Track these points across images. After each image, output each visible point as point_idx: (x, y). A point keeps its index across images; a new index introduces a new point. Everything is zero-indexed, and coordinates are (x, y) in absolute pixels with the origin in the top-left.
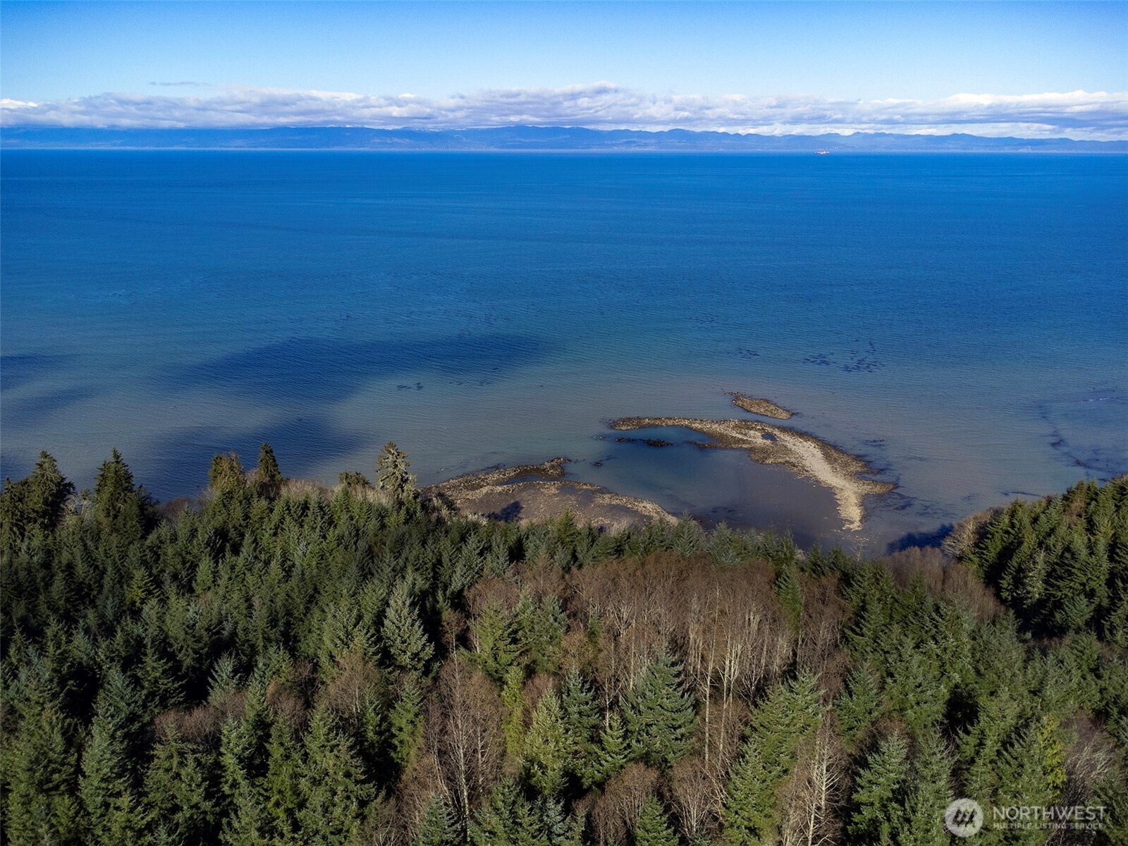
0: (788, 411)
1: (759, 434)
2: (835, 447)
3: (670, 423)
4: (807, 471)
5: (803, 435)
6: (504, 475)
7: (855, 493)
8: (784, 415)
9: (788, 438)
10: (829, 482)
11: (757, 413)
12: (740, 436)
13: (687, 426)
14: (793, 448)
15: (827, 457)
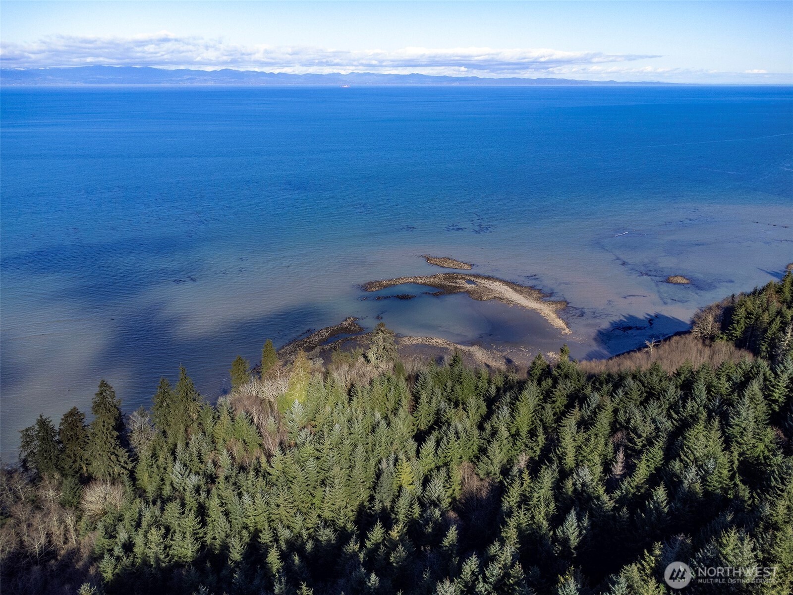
0: (466, 264)
1: (463, 281)
2: (513, 283)
3: (401, 281)
4: (512, 301)
5: (488, 278)
6: (322, 336)
7: (550, 310)
8: (467, 267)
9: (482, 281)
10: (530, 306)
11: (449, 267)
12: (454, 285)
13: (414, 283)
14: (492, 287)
15: (515, 290)
